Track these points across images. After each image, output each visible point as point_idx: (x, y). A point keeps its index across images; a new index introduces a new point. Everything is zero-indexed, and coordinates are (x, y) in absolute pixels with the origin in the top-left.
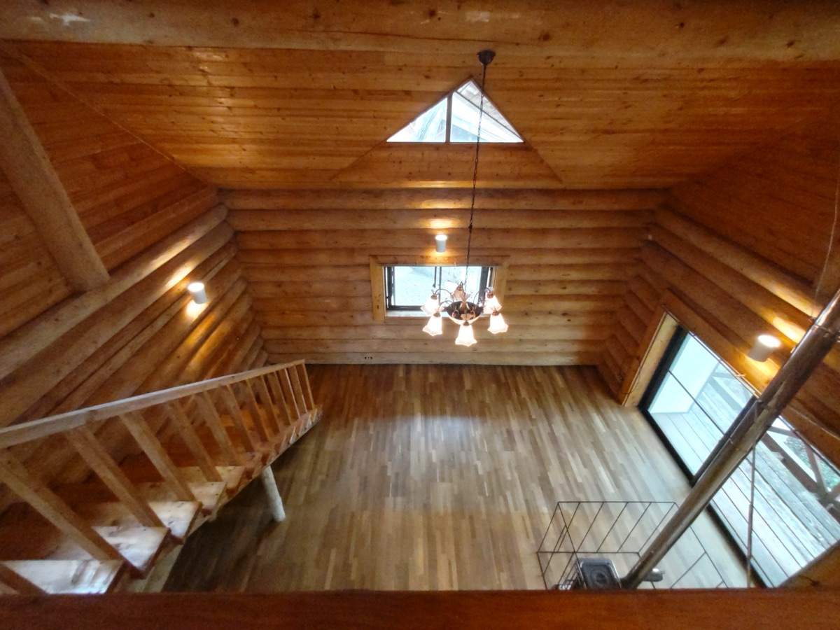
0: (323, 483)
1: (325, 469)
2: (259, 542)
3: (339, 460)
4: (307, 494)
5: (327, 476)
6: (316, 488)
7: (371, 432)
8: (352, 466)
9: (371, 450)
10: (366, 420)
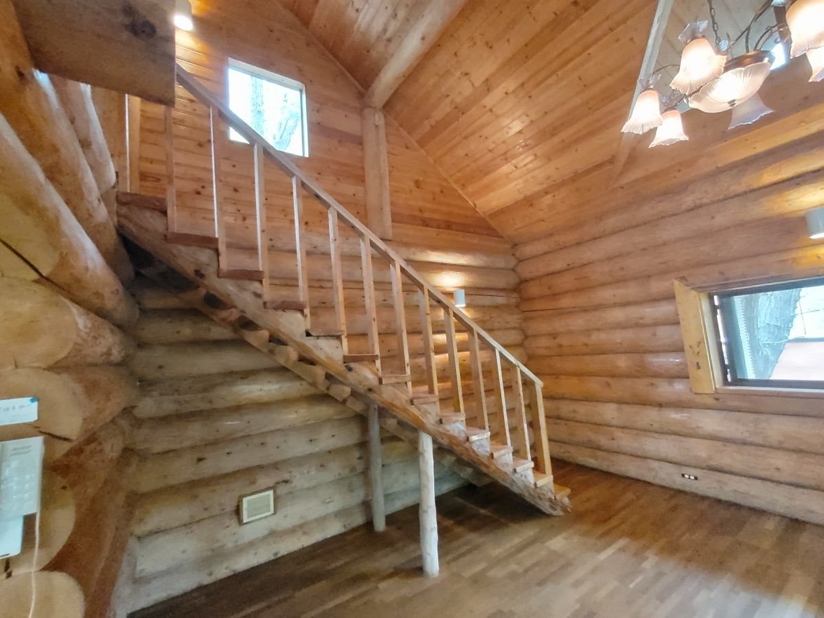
0: (513, 576)
1: (529, 563)
2: (391, 575)
3: (560, 567)
4: (483, 571)
5: (526, 571)
6: (498, 573)
7: (647, 565)
8: (576, 584)
9: (631, 586)
10: (646, 548)
